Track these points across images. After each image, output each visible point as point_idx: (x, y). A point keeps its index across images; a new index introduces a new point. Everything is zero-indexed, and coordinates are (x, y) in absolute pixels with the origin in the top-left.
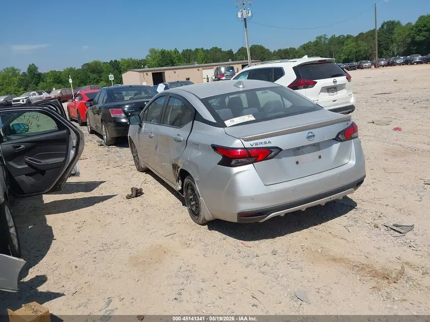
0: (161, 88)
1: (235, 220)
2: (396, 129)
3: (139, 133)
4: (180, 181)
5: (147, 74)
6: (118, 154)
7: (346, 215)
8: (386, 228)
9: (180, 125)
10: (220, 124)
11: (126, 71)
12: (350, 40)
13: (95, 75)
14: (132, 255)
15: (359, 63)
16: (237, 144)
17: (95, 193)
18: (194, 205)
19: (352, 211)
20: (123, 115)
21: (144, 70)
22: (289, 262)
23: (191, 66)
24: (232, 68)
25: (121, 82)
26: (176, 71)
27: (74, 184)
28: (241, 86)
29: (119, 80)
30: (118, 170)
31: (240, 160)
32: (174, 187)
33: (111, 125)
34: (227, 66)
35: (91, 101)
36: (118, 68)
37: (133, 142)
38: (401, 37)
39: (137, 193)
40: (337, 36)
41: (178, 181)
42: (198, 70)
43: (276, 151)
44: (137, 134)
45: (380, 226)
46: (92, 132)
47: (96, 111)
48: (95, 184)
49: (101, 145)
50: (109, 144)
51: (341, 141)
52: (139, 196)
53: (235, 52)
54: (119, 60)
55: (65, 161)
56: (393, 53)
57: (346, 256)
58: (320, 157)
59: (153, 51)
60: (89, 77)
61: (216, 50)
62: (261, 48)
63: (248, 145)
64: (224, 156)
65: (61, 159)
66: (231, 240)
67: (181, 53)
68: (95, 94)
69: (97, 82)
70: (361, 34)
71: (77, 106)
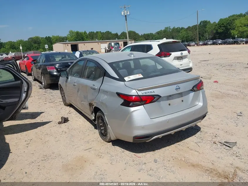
0: (77, 54)
1: (131, 141)
2: (215, 82)
3: (66, 82)
4: (94, 114)
5: (68, 45)
6: (52, 94)
7: (196, 135)
8: (221, 144)
9: (94, 79)
10: (121, 79)
11: (55, 43)
12: (183, 30)
13: (36, 45)
14: (64, 163)
15: (188, 43)
16: (134, 92)
17: (38, 120)
18: (103, 129)
19: (199, 133)
20: (55, 70)
21: (66, 42)
22: (166, 168)
23: (94, 41)
24: (118, 44)
25: (52, 49)
26: (85, 44)
27: (24, 114)
28: (132, 56)
29: (51, 49)
30: (52, 105)
31: (135, 103)
32: (90, 117)
33: (48, 76)
34: (115, 42)
35: (35, 61)
36: (50, 41)
37: (61, 87)
38: (210, 29)
39: (65, 121)
40: (176, 27)
41: (92, 113)
42: (98, 44)
43: (158, 97)
44: (65, 82)
45: (217, 142)
46: (35, 80)
47: (38, 67)
48: (37, 114)
49: (41, 88)
50: (46, 88)
51: (194, 91)
52: (66, 122)
53: (119, 34)
54: (51, 36)
55: (19, 100)
56: (206, 38)
57: (200, 163)
58: (182, 101)
59: (71, 32)
60: (33, 46)
61: (108, 33)
62: (134, 33)
63: (140, 93)
64: (125, 100)
65: (17, 100)
66: (127, 152)
67: (88, 33)
68: (38, 57)
69: (38, 49)
70: (189, 27)
71: (25, 64)
